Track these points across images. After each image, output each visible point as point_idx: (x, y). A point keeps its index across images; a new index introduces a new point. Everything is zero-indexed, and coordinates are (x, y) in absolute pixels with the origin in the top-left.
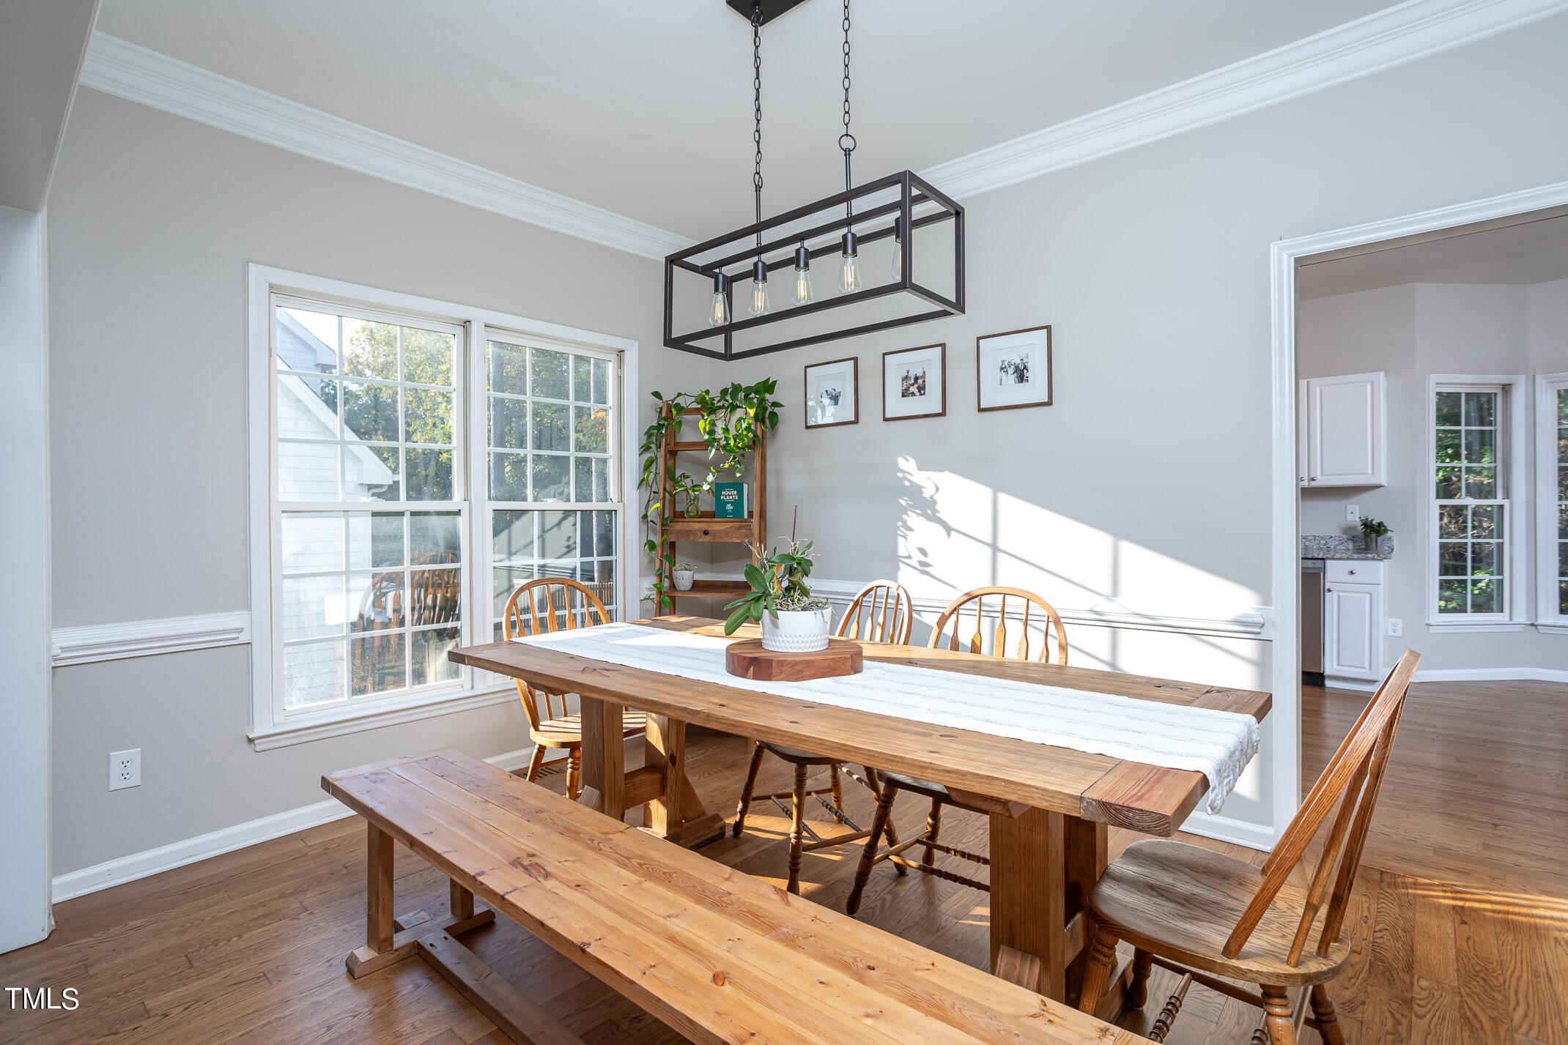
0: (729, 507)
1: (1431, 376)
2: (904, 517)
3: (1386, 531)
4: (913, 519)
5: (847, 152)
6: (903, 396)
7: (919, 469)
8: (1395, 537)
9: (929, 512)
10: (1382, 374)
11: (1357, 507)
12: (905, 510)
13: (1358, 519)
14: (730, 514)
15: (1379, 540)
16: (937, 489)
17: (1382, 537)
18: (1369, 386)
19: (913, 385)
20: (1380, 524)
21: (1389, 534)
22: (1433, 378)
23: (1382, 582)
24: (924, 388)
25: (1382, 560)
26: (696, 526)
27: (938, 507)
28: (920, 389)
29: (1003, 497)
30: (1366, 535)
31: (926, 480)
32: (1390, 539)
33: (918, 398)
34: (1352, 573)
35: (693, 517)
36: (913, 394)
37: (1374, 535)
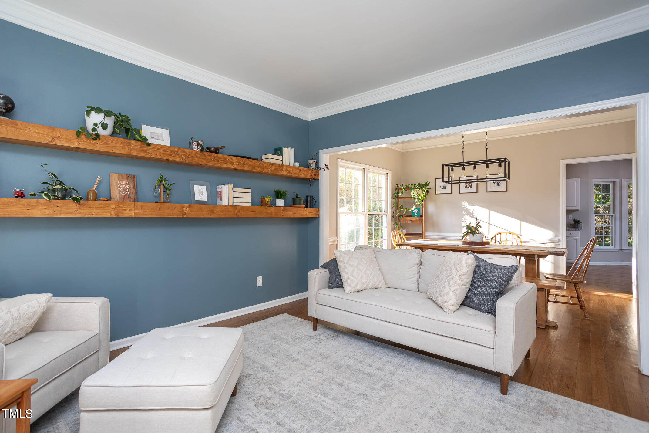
0: (416, 214)
1: (593, 179)
2: (464, 217)
3: (580, 222)
4: (467, 217)
5: (487, 149)
6: (465, 188)
7: (469, 205)
8: (583, 225)
9: (472, 215)
10: (579, 179)
11: (572, 216)
12: (464, 215)
13: (572, 219)
14: (416, 216)
15: (578, 225)
16: (474, 210)
17: (579, 224)
18: (576, 182)
19: (468, 185)
20: (579, 221)
21: (581, 223)
22: (594, 180)
23: (579, 236)
24: (471, 186)
25: (579, 231)
26: (408, 219)
27: (474, 214)
28: (470, 186)
29: (491, 212)
30: (575, 224)
31: (471, 208)
32: (581, 225)
33: (470, 188)
34: (571, 234)
35: (405, 217)
36: (468, 187)
37: (577, 224)
